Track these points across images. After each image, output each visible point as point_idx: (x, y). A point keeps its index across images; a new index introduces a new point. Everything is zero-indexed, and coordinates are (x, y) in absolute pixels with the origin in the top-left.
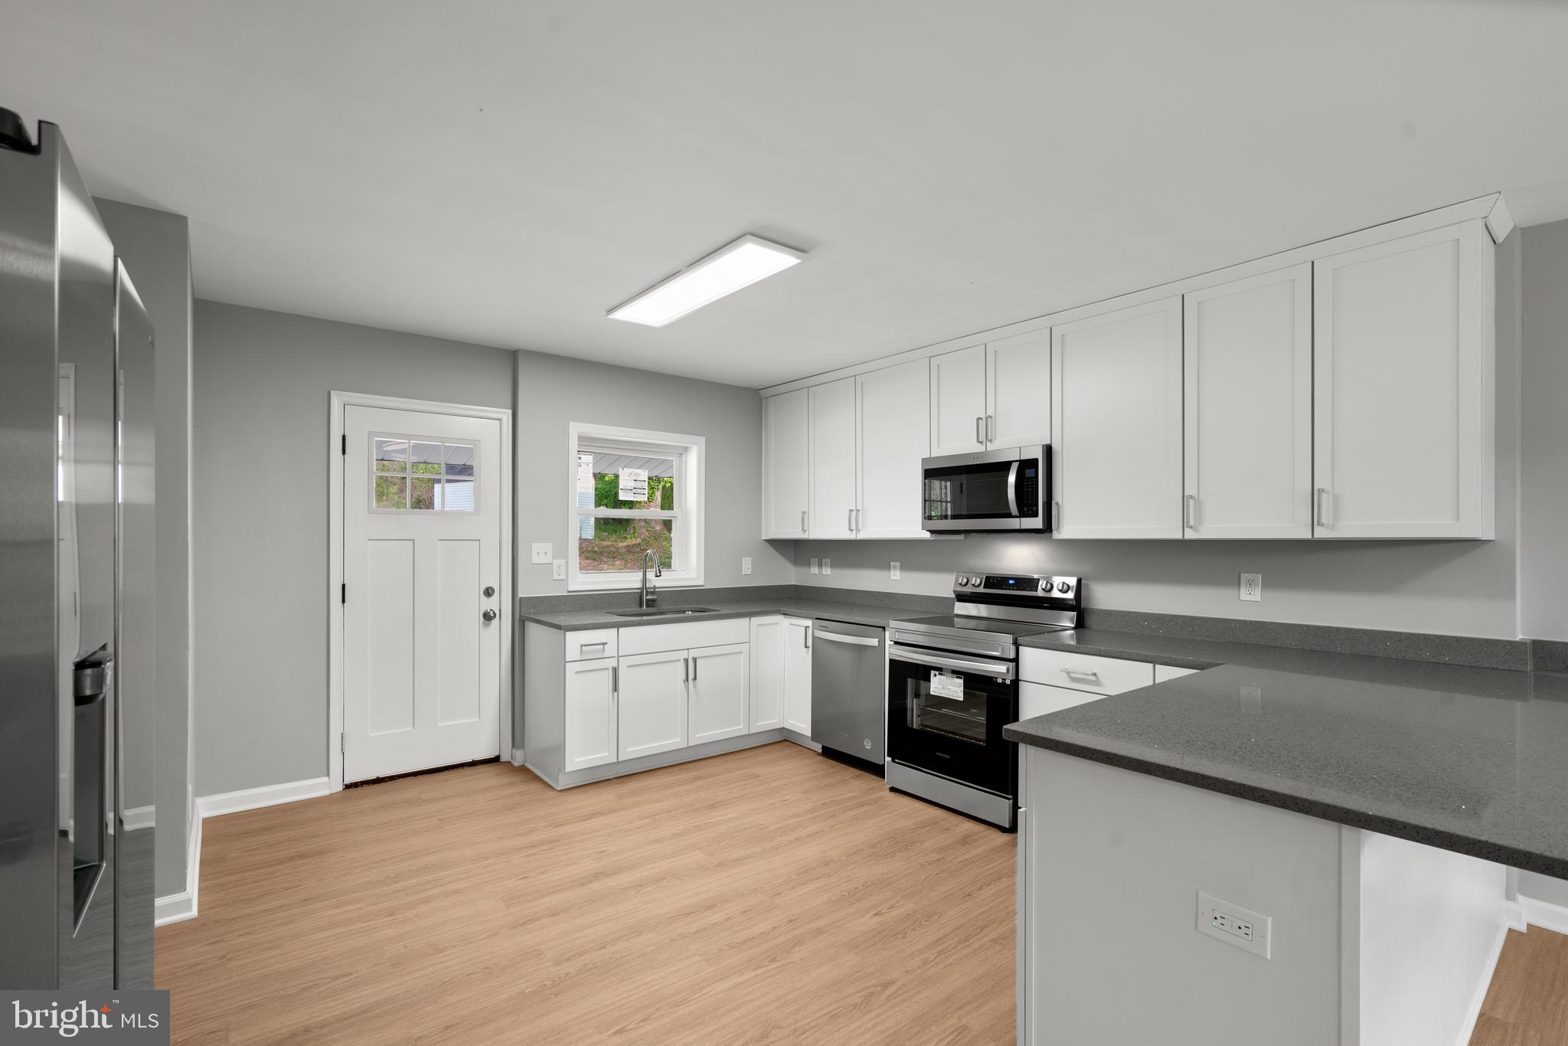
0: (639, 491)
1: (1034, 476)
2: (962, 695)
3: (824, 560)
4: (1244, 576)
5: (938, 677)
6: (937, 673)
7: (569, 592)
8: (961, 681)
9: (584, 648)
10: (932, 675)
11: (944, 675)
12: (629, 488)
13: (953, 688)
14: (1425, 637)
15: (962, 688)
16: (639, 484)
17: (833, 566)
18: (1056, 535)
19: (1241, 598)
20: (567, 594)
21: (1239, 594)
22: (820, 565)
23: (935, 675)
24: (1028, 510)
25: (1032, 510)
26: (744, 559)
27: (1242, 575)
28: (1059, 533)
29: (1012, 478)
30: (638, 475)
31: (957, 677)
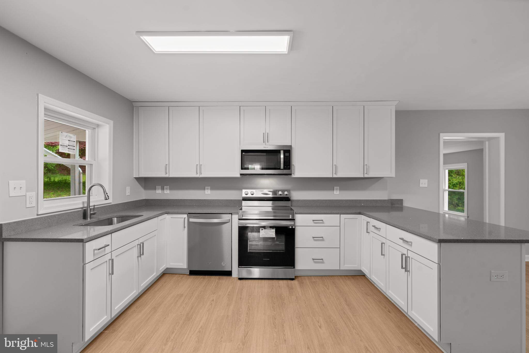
0: (71, 147)
1: (289, 155)
2: (274, 235)
3: (165, 187)
4: (335, 188)
5: (264, 230)
6: (263, 228)
7: (38, 215)
8: (274, 230)
9: (96, 251)
10: (261, 230)
11: (266, 229)
12: (65, 145)
13: (270, 233)
14: (374, 200)
15: (275, 233)
16: (71, 143)
17: (171, 189)
18: (293, 176)
19: (334, 194)
20: (36, 217)
21: (334, 193)
22: (163, 189)
23: (262, 230)
24: (286, 167)
25: (288, 167)
26: (127, 187)
27: (335, 187)
28: (294, 175)
29: (282, 156)
30: (70, 137)
31: (272, 229)
